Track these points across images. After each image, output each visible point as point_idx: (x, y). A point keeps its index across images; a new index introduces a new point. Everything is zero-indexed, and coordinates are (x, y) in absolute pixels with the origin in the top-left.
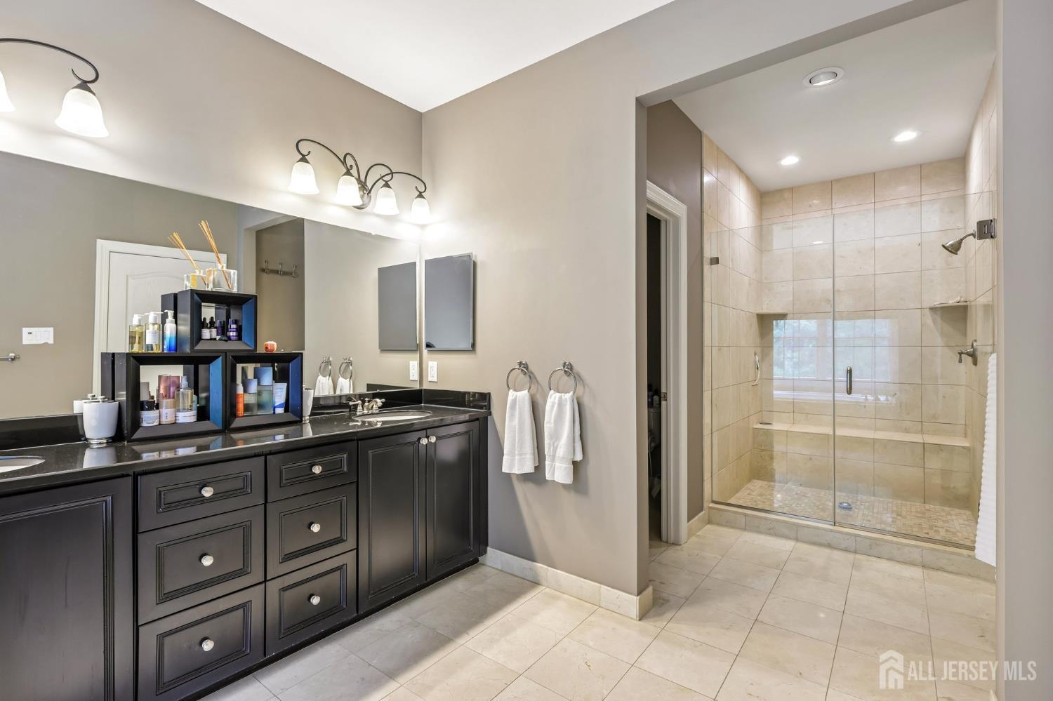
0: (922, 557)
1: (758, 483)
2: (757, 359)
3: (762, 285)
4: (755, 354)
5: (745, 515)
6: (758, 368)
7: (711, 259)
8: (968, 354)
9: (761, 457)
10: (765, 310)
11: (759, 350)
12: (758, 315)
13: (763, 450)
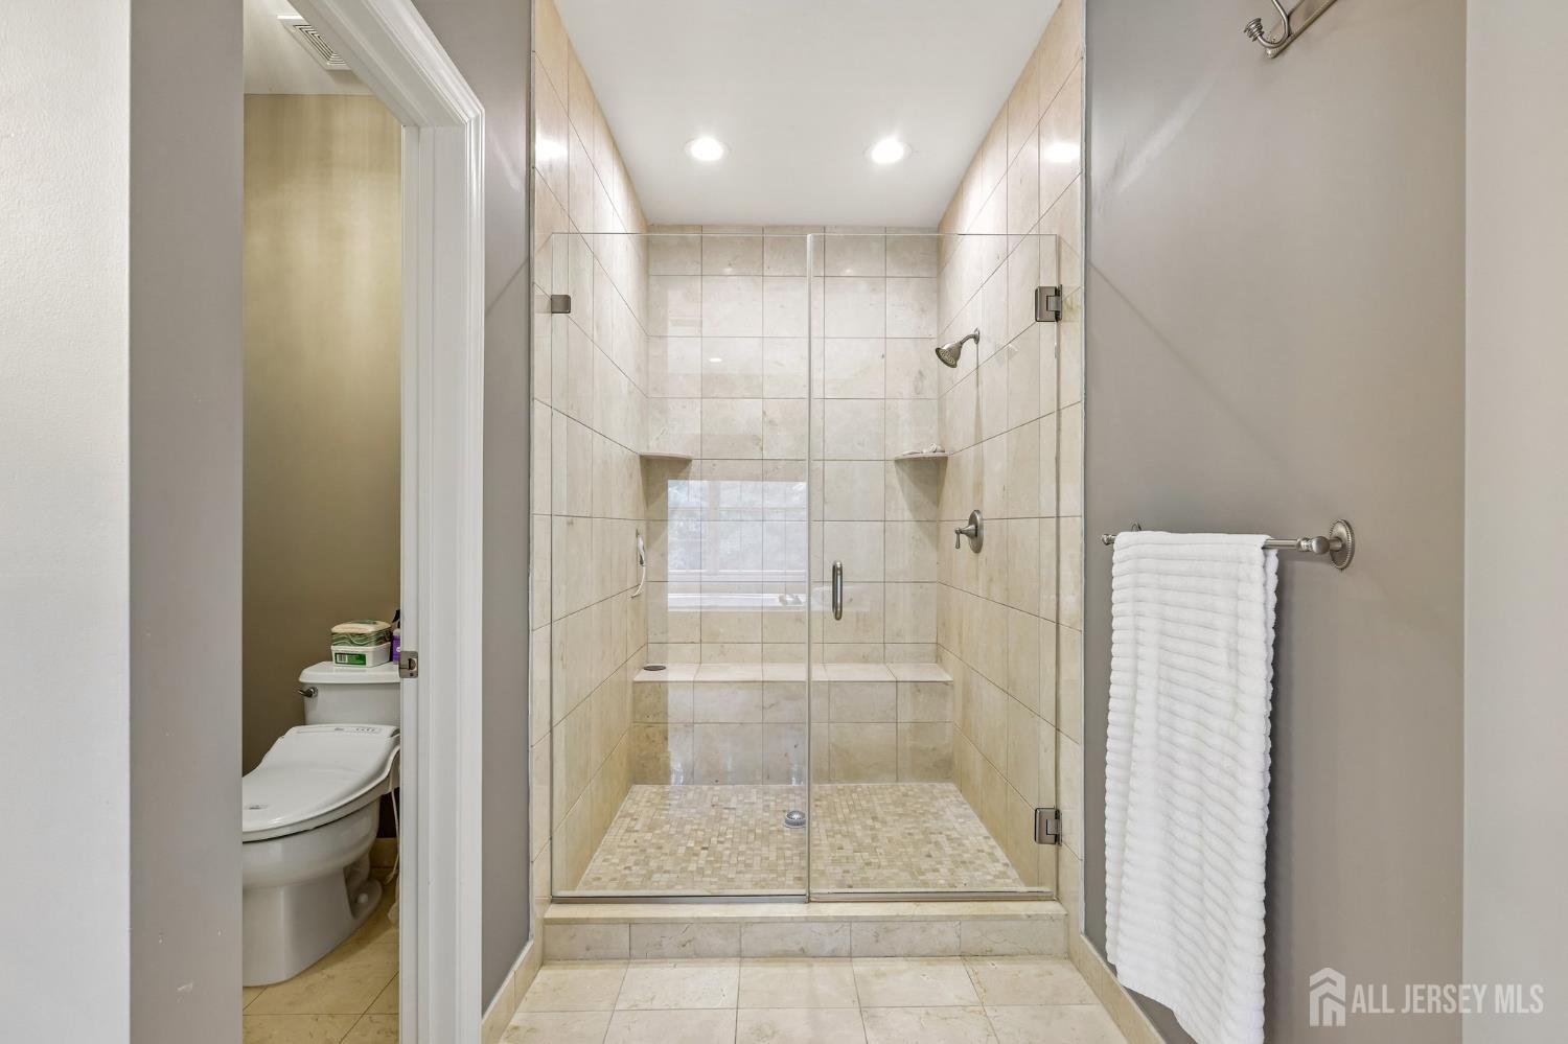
0: (959, 937)
1: (644, 792)
2: (641, 543)
3: (651, 399)
4: (637, 534)
5: (631, 923)
6: (642, 563)
7: (553, 298)
8: (967, 534)
9: (648, 737)
10: (655, 448)
11: (642, 527)
12: (641, 457)
13: (650, 725)
